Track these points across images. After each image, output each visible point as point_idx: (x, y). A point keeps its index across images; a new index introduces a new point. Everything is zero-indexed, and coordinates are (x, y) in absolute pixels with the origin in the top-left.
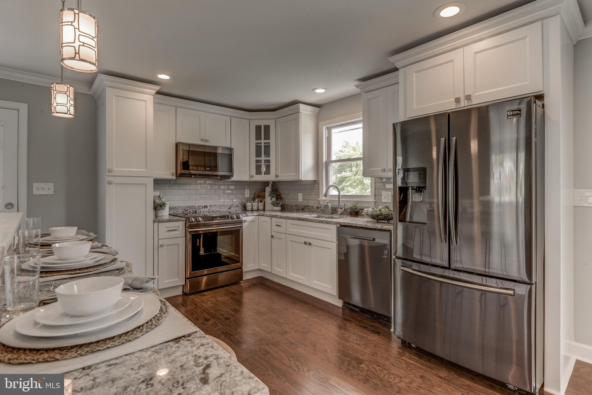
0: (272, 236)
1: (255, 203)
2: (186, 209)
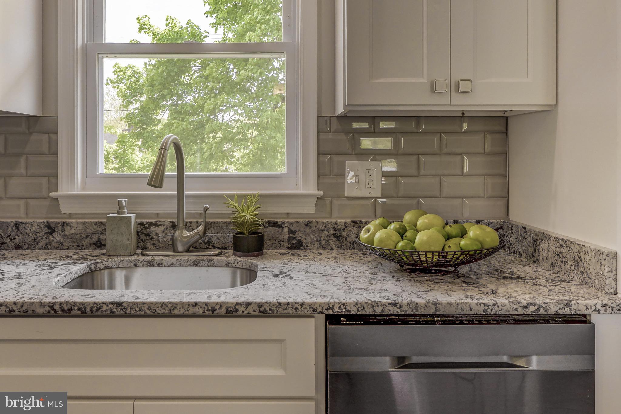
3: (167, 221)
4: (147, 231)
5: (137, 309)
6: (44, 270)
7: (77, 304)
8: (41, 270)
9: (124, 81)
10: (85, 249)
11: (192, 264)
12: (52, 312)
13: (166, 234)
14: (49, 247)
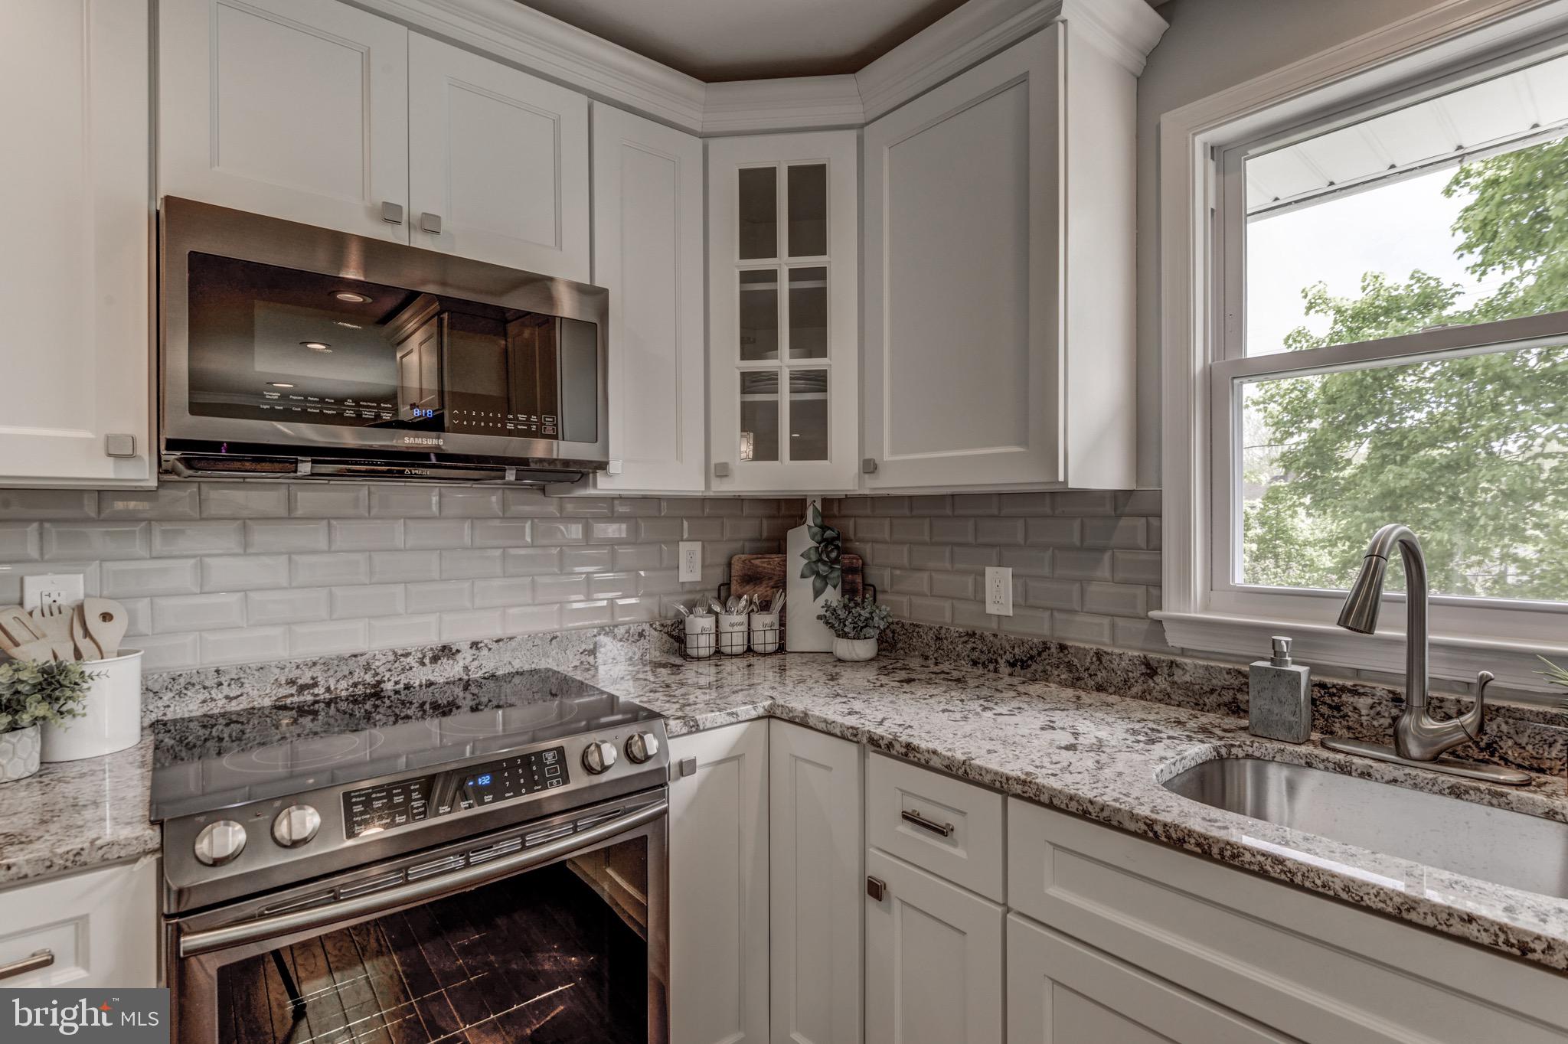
0: (875, 890)
1: (736, 618)
2: (300, 682)
3: (1381, 689)
4: (1333, 701)
5: (1319, 882)
6: (1138, 742)
7: (1195, 835)
8: (1133, 742)
9: (1277, 398)
10: (1208, 711)
11: (1447, 791)
12: (1151, 834)
13: (1378, 713)
14: (1148, 697)
